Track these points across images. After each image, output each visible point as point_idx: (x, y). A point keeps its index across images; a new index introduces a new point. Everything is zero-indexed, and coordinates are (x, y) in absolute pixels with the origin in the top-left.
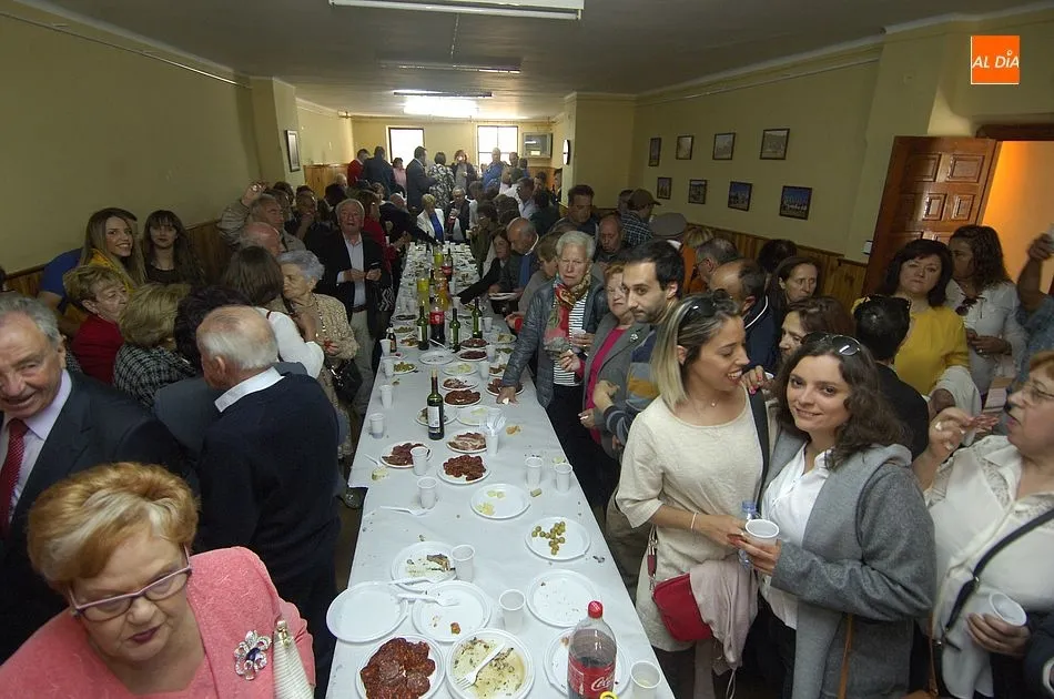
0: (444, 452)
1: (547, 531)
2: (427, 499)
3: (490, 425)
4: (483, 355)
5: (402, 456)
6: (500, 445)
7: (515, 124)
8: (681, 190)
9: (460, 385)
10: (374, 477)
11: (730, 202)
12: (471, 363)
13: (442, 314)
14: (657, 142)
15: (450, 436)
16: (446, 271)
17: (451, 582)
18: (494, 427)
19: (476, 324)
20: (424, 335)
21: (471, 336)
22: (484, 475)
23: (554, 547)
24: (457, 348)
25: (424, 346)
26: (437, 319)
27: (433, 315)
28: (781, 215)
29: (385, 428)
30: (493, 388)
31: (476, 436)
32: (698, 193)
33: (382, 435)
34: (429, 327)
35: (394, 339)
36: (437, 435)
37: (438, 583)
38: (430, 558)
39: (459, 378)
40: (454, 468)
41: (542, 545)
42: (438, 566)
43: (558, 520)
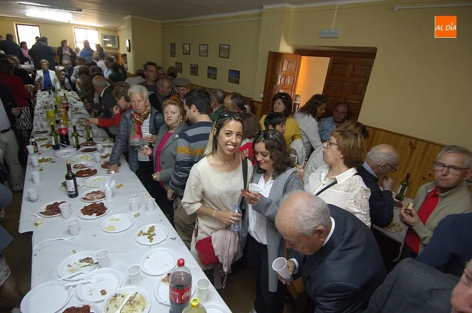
0: (79, 204)
1: (146, 231)
2: (73, 230)
3: (106, 185)
4: (95, 150)
5: (54, 210)
6: (113, 195)
7: (97, 29)
8: (186, 69)
9: (83, 166)
10: (36, 225)
11: (208, 76)
12: (88, 154)
13: (66, 129)
14: (173, 46)
15: (82, 194)
16: (65, 106)
17: (97, 270)
18: (109, 186)
19: (88, 134)
20: (56, 141)
21: (86, 140)
22: (107, 211)
23: (151, 238)
24: (78, 147)
25: (56, 147)
26: (64, 132)
27: (60, 130)
28: (229, 82)
29: (38, 196)
30: (105, 166)
31: (98, 192)
32: (194, 70)
33: (37, 200)
34: (59, 137)
35: (36, 145)
36: (74, 195)
37: (88, 272)
38: (81, 261)
39: (83, 163)
40: (87, 211)
41: (145, 239)
42: (87, 264)
43: (151, 225)
